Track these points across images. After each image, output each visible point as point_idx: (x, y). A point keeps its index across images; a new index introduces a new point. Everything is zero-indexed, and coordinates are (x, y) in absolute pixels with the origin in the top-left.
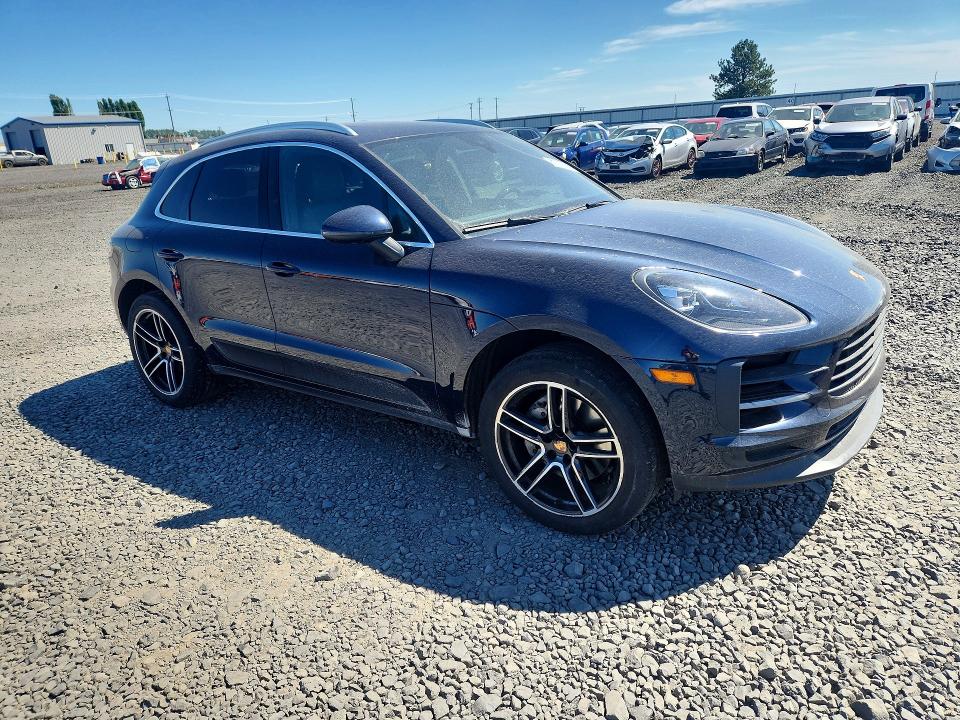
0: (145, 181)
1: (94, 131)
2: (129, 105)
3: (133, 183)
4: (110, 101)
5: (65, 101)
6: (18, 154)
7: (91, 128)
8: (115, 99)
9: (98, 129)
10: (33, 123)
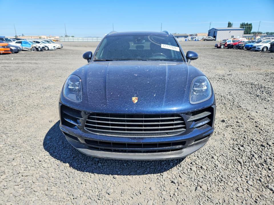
0: (226, 46)
1: (230, 32)
2: (249, 24)
3: (222, 47)
4: (244, 23)
5: (232, 24)
6: (209, 37)
7: (229, 31)
8: (246, 23)
9: (232, 31)
10: (216, 29)
